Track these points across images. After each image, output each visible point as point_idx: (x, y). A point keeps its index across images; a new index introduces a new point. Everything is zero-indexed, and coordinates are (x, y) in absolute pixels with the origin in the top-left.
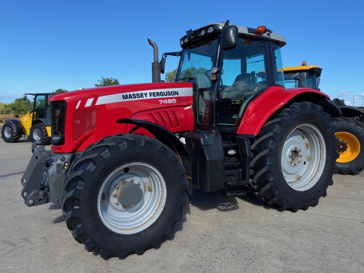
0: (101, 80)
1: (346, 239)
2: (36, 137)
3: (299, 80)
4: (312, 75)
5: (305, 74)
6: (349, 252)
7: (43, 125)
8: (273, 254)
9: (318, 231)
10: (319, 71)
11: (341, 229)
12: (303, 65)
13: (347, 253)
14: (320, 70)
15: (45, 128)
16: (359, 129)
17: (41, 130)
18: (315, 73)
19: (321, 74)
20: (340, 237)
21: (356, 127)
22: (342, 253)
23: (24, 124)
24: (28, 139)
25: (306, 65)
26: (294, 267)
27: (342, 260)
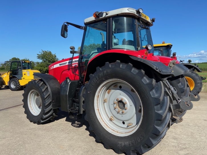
1: (200, 128)
2: (13, 86)
4: (168, 48)
5: (164, 48)
7: (17, 79)
8: (169, 137)
9: (186, 126)
10: (171, 46)
11: (196, 124)
12: (163, 43)
13: (203, 134)
15: (18, 81)
16: (194, 75)
17: (16, 82)
18: (169, 47)
20: (197, 127)
21: (192, 74)
23: (4, 79)
24: (5, 88)
25: (164, 43)
26: (182, 142)
27: (202, 137)
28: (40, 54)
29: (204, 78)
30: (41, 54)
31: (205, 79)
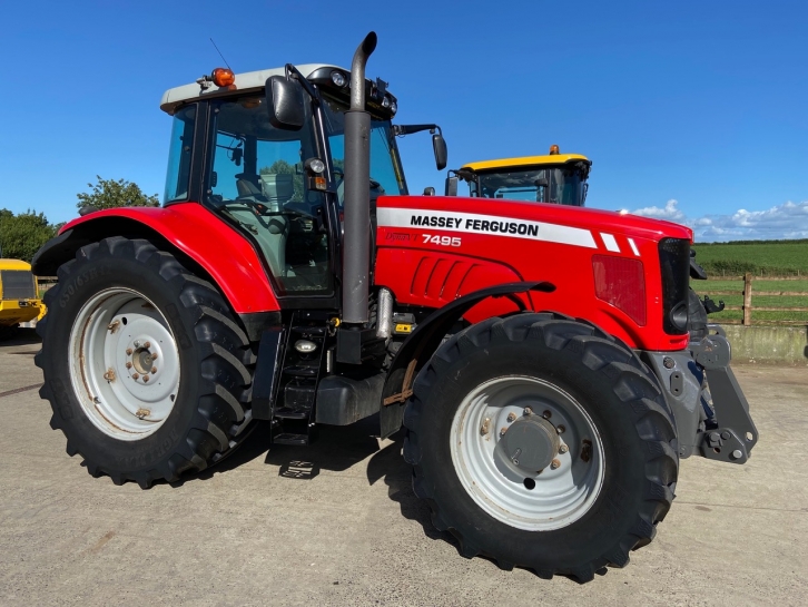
0: (96, 182)
3: (545, 186)
4: (572, 175)
5: (558, 173)
6: (680, 591)
10: (585, 167)
12: (552, 153)
14: (588, 164)
18: (576, 172)
19: (589, 175)
22: (667, 597)
25: (558, 153)
28: (91, 192)
29: (718, 305)
30: (93, 193)
31: (722, 307)
